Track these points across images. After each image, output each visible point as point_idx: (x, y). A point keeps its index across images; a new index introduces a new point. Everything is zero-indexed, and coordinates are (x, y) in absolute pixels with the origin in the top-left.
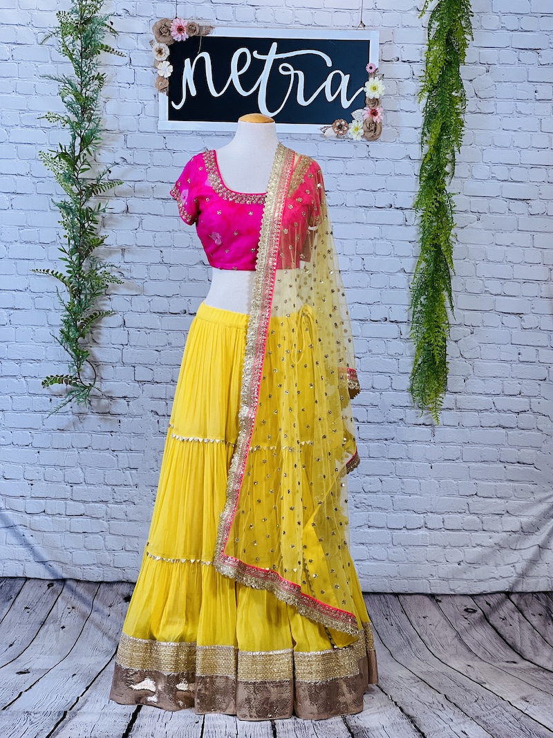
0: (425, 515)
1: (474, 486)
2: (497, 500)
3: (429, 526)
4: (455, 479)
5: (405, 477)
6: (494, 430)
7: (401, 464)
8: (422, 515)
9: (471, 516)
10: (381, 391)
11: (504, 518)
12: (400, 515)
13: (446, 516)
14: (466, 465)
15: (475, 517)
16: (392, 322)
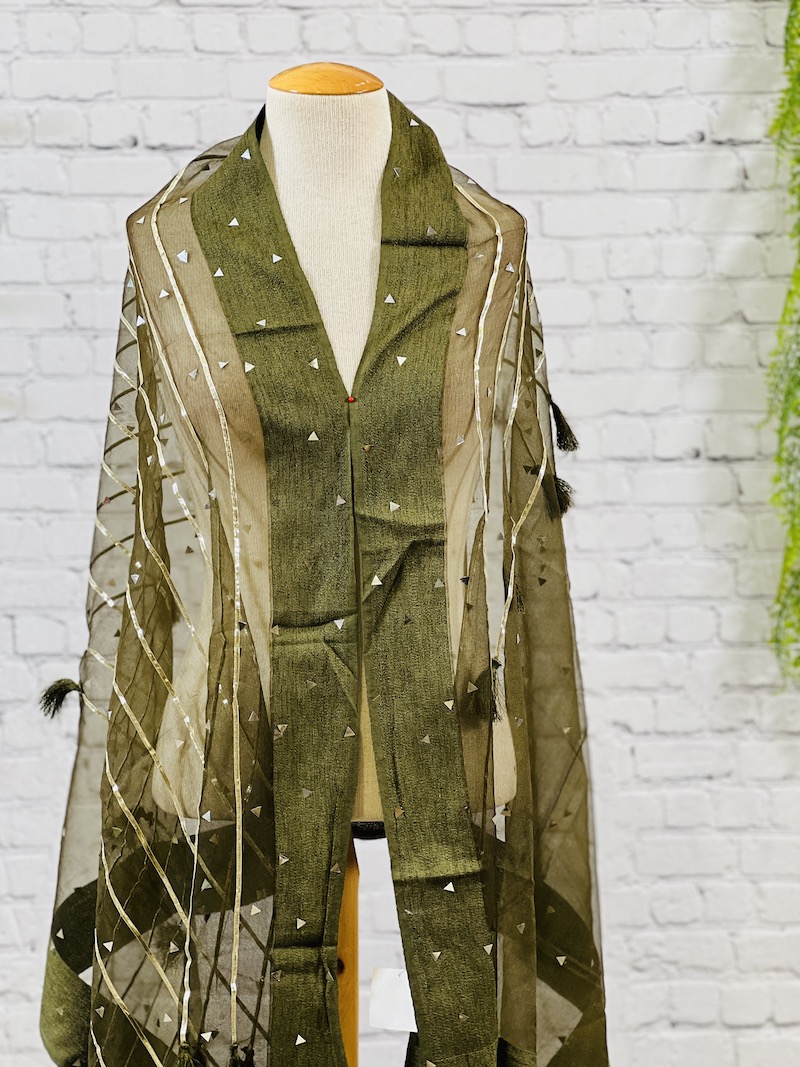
16: (714, 460)
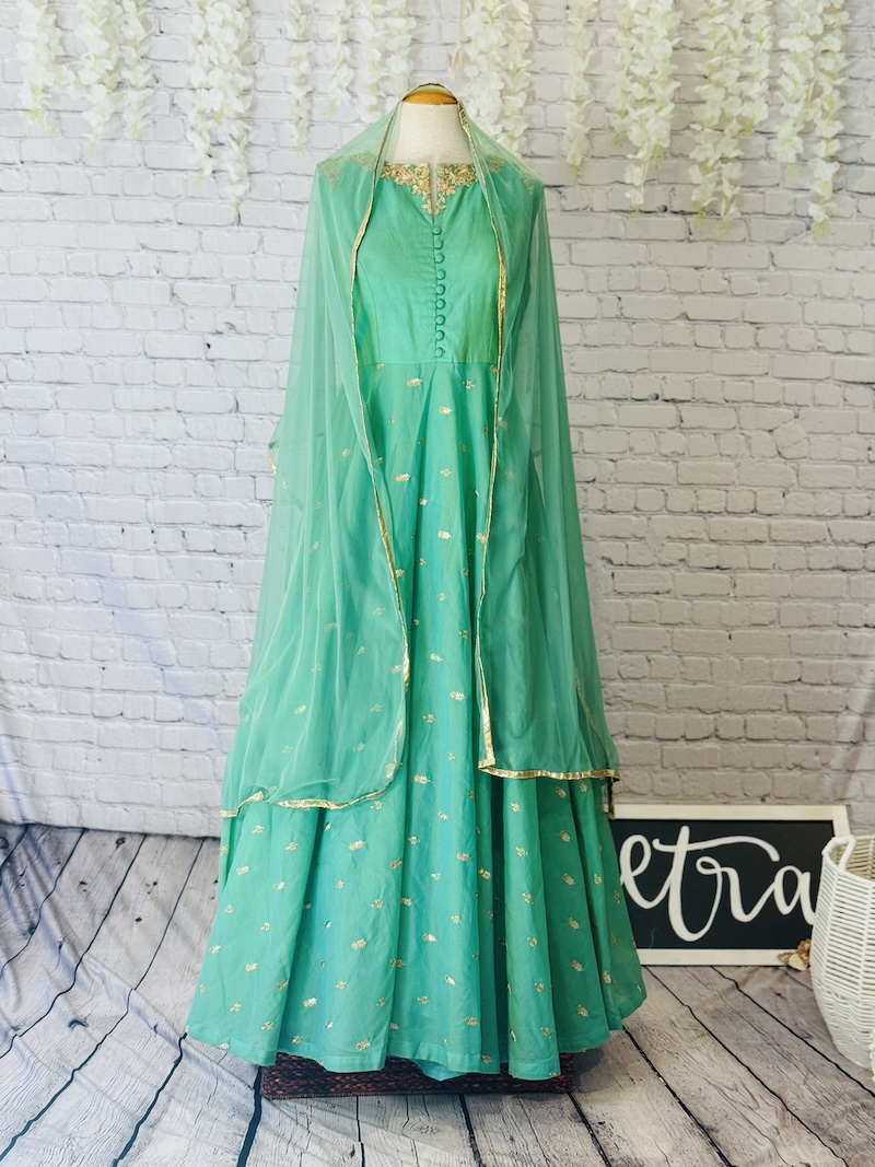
0: (716, 716)
1: (797, 666)
2: (833, 689)
3: (722, 733)
4: (768, 656)
5: (687, 654)
6: (829, 576)
7: (682, 632)
8: (711, 717)
9: (790, 716)
10: (649, 515)
11: (840, 719)
12: (676, 715)
13: (750, 717)
14: (784, 633)
15: (794, 719)
